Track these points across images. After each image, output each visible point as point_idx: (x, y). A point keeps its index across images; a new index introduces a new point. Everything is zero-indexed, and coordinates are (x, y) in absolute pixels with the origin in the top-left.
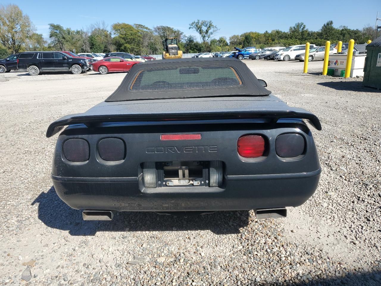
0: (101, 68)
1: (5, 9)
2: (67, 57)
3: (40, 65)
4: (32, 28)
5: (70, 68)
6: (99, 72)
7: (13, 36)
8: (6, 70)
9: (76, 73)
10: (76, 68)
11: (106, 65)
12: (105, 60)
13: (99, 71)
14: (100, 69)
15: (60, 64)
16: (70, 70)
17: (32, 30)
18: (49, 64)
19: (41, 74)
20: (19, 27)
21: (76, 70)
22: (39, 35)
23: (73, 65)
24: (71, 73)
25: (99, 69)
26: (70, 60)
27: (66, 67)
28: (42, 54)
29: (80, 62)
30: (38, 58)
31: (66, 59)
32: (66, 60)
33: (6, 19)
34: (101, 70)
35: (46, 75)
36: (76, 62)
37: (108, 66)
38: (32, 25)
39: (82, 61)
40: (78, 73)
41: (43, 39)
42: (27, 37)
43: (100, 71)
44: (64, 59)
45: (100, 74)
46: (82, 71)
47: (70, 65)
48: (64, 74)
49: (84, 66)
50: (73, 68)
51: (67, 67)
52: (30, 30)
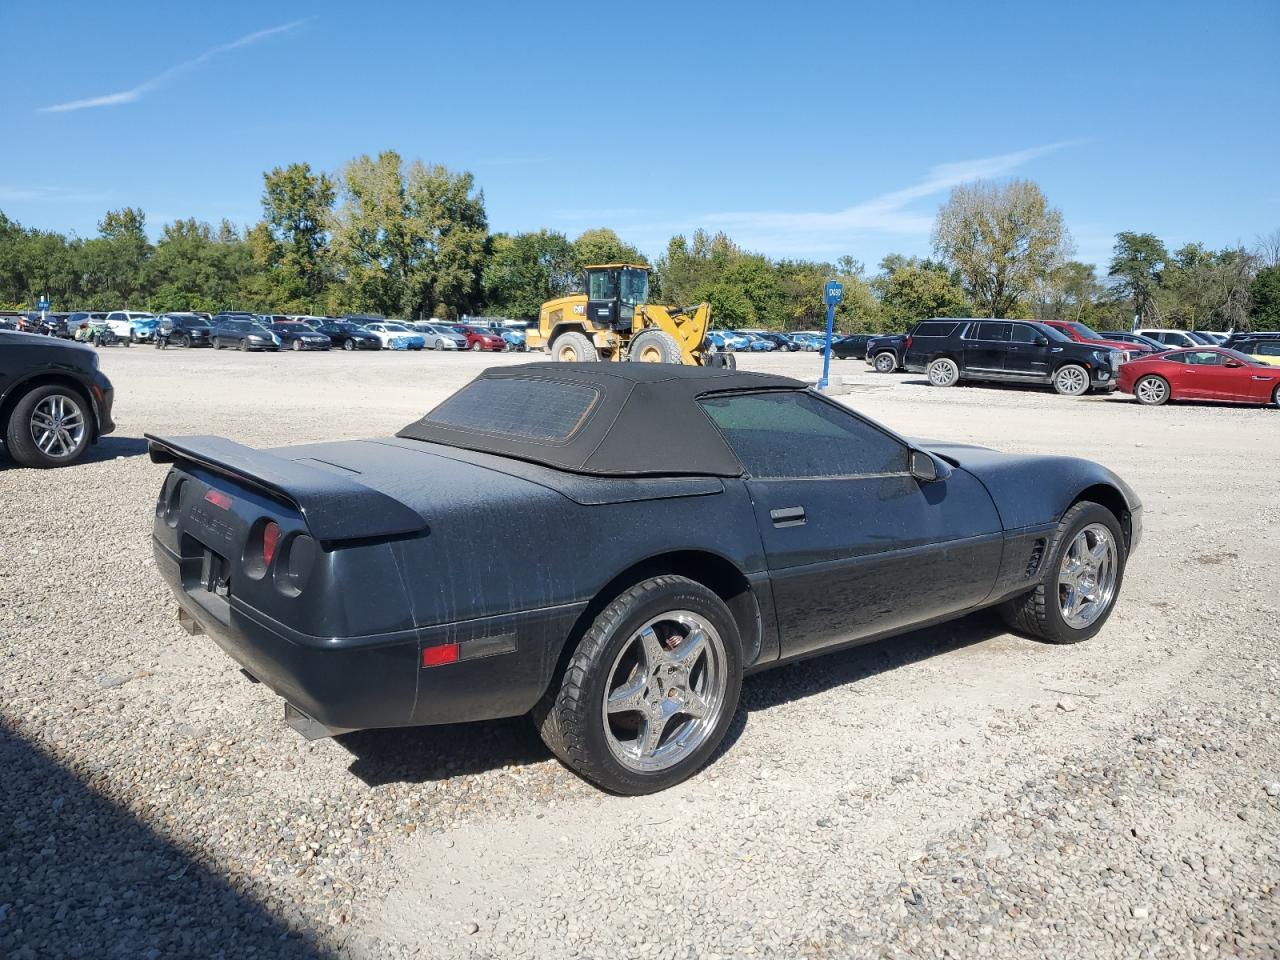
0: (1145, 383)
1: (1000, 195)
2: (1048, 338)
3: (963, 357)
4: (1061, 248)
5: (1049, 375)
6: (1134, 397)
7: (1002, 270)
8: (895, 365)
9: (1068, 391)
10: (1071, 377)
11: (1166, 375)
12: (1166, 358)
13: (1134, 392)
14: (1141, 386)
15: (1022, 360)
16: (1049, 381)
17: (1060, 253)
18: (990, 356)
19: (961, 383)
20: (1026, 246)
21: (1070, 381)
22: (1085, 269)
23: (1062, 366)
24: (1051, 389)
25: (1136, 382)
26: (1055, 350)
27: (1038, 370)
28: (977, 325)
29: (1089, 358)
30: (962, 337)
31: (1045, 345)
32: (1044, 349)
33: (993, 223)
34: (1143, 390)
35: (974, 389)
36: (1076, 356)
37: (1175, 376)
38: (1064, 239)
39: (1095, 354)
40: (1075, 390)
41: (1094, 278)
42: (1042, 274)
43: (1140, 393)
44: (1039, 344)
45: (1136, 402)
46: (1090, 387)
47: (1054, 364)
48: (1027, 390)
49: (1100, 373)
50: (1062, 374)
51: (1043, 371)
52: (1057, 253)
